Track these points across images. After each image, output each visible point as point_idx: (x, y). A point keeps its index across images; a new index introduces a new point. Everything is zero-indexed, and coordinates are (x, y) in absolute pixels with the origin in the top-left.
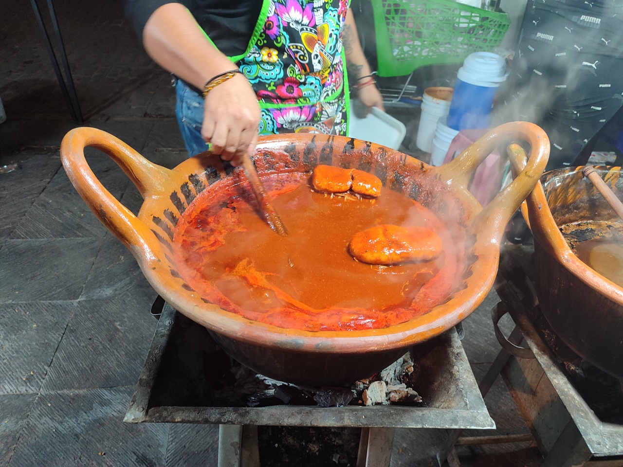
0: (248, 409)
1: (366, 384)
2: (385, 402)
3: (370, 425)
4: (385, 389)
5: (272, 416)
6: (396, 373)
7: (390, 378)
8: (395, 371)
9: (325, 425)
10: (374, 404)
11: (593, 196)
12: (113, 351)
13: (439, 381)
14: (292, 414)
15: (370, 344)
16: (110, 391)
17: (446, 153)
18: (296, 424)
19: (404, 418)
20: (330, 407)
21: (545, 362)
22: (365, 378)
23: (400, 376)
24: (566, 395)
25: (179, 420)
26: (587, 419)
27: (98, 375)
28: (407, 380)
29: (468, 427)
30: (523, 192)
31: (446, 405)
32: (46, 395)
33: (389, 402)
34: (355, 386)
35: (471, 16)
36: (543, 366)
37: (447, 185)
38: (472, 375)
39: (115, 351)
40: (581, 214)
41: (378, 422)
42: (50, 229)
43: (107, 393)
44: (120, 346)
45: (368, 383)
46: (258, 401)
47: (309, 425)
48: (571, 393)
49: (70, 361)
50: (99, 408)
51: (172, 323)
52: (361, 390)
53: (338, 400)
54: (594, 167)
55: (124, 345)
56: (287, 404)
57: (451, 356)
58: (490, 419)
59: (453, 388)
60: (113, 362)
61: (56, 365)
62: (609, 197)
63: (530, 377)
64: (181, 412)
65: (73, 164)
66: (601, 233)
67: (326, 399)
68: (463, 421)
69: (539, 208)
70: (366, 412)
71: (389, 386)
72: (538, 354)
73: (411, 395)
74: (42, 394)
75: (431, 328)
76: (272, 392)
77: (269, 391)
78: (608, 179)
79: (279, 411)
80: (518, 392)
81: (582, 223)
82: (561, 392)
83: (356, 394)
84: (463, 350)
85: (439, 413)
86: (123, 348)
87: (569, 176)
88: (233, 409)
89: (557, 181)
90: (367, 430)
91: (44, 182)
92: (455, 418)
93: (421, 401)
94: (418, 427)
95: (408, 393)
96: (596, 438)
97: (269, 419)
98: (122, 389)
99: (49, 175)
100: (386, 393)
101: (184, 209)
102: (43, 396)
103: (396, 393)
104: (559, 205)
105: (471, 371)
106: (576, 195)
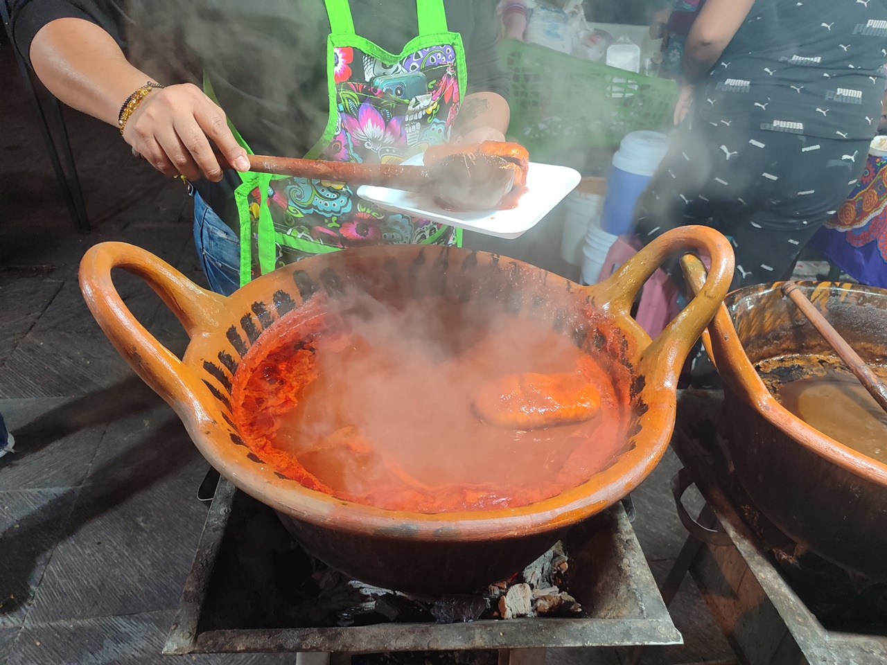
0: (339, 629)
1: (503, 589)
2: (530, 614)
3: (511, 645)
4: (529, 594)
5: (373, 638)
6: (544, 572)
7: (536, 579)
8: (543, 569)
9: (449, 648)
10: (515, 617)
11: (797, 321)
12: (134, 560)
13: (604, 581)
14: (402, 634)
15: (508, 527)
16: (129, 620)
17: (601, 266)
18: (408, 648)
19: (557, 634)
20: (453, 622)
21: (746, 549)
22: (502, 579)
23: (549, 576)
24: (776, 593)
25: (242, 648)
26: (807, 626)
27: (111, 596)
28: (560, 582)
29: (646, 643)
30: (703, 317)
31: (615, 614)
32: (33, 629)
33: (536, 614)
34: (489, 592)
35: (627, 83)
36: (744, 555)
37: (603, 311)
38: (648, 570)
39: (136, 560)
40: (784, 346)
41: (521, 641)
42: (40, 384)
43: (124, 623)
44: (144, 553)
45: (506, 587)
46: (353, 619)
47: (426, 648)
48: (783, 590)
49: (69, 577)
50: (113, 646)
51: (228, 511)
52: (497, 597)
53: (466, 613)
54: (796, 282)
55: (149, 551)
56: (393, 622)
57: (618, 544)
58: (675, 630)
59: (623, 589)
60: (133, 576)
61: (48, 584)
62: (817, 322)
63: (729, 574)
64: (244, 638)
65: (97, 291)
66: (811, 370)
67: (447, 611)
68: (639, 634)
69: (726, 339)
70: (505, 627)
71: (535, 590)
72: (736, 538)
73: (566, 602)
74: (27, 627)
75: (589, 503)
76: (371, 605)
77: (367, 603)
78: (816, 298)
79: (383, 631)
80: (714, 596)
81: (785, 358)
82: (769, 590)
83: (489, 604)
84: (634, 536)
85: (605, 625)
86: (148, 556)
87: (764, 295)
88: (318, 630)
89: (747, 303)
90: (507, 652)
91: (32, 316)
92: (627, 631)
93: (580, 610)
94: (577, 645)
95: (561, 599)
96: (820, 653)
97: (369, 642)
98: (147, 616)
99: (40, 306)
100: (532, 601)
101: (246, 350)
102: (29, 630)
103: (545, 600)
104: (753, 334)
105: (647, 564)
106: (775, 321)
